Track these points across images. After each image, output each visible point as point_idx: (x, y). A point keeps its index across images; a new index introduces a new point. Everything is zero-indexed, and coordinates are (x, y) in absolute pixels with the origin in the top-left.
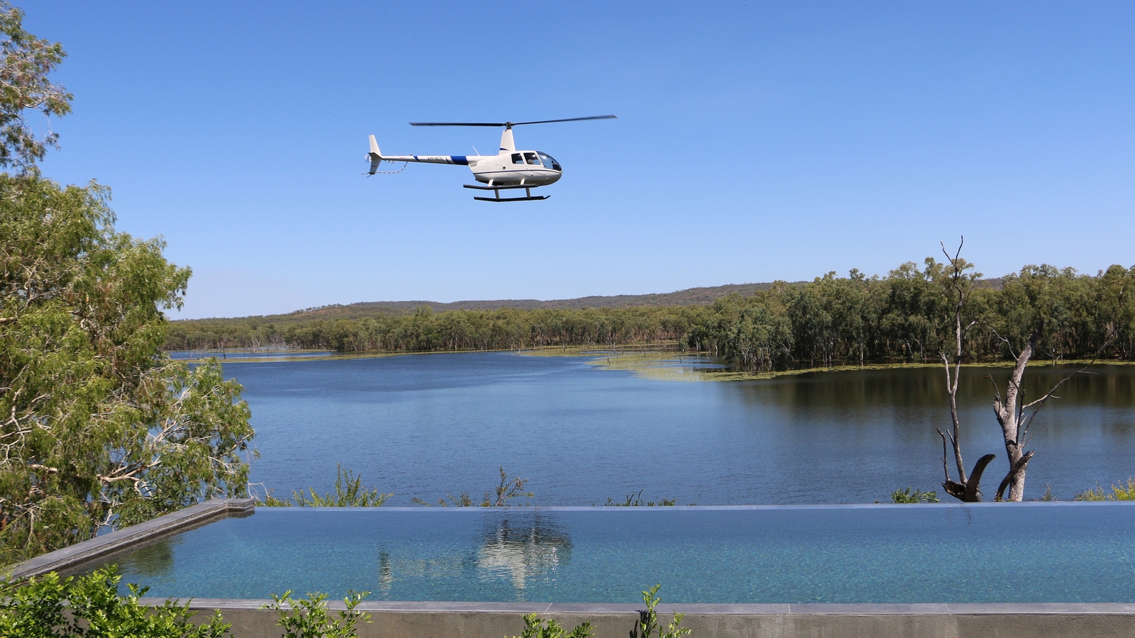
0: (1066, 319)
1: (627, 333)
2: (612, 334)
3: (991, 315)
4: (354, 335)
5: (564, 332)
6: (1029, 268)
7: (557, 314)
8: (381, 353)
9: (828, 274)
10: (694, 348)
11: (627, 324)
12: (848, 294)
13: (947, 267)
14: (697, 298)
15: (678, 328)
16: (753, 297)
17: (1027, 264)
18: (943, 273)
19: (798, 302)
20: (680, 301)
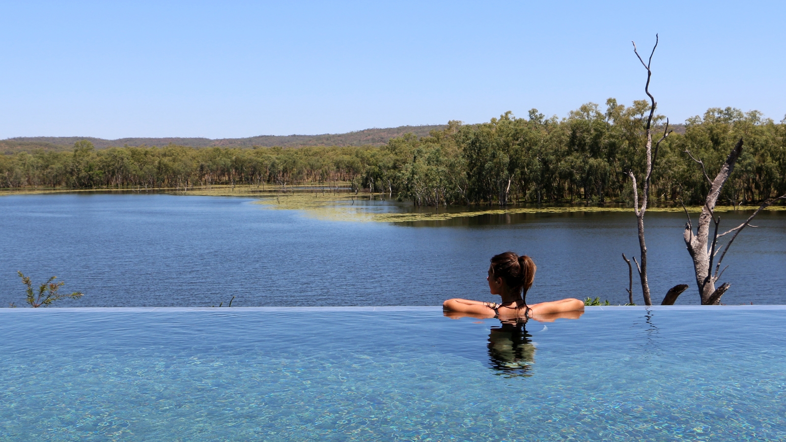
0: (750, 164)
1: (299, 173)
2: (283, 174)
3: (672, 159)
4: (9, 171)
5: (233, 171)
6: (713, 111)
7: (227, 153)
8: (39, 190)
9: (504, 115)
10: (367, 189)
11: (299, 164)
12: (526, 134)
13: (628, 109)
14: (373, 139)
15: (351, 169)
16: (429, 137)
17: (712, 107)
18: (625, 115)
19: (473, 143)
20: (355, 142)
